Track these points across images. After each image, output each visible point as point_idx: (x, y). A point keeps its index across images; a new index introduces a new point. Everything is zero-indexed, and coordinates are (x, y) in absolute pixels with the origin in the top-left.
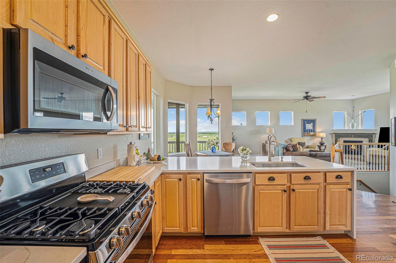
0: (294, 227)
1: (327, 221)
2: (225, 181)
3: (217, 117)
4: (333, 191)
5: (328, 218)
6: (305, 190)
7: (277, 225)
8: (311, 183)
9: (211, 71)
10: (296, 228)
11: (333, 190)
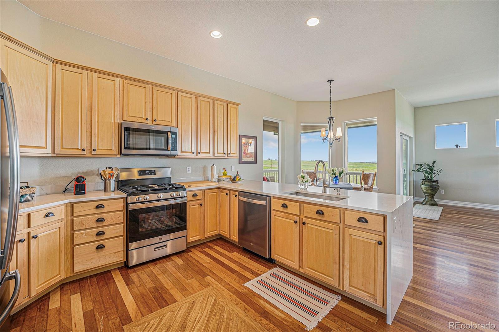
0: (307, 269)
1: (346, 278)
2: (252, 201)
3: (337, 139)
4: (354, 239)
5: (347, 275)
6: (318, 228)
7: (290, 259)
8: (324, 220)
9: (330, 82)
10: (308, 270)
11: (355, 237)
